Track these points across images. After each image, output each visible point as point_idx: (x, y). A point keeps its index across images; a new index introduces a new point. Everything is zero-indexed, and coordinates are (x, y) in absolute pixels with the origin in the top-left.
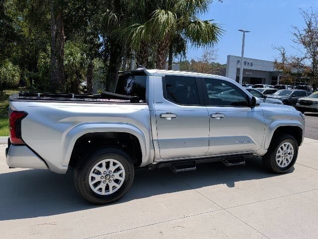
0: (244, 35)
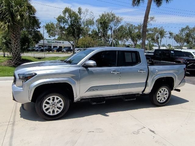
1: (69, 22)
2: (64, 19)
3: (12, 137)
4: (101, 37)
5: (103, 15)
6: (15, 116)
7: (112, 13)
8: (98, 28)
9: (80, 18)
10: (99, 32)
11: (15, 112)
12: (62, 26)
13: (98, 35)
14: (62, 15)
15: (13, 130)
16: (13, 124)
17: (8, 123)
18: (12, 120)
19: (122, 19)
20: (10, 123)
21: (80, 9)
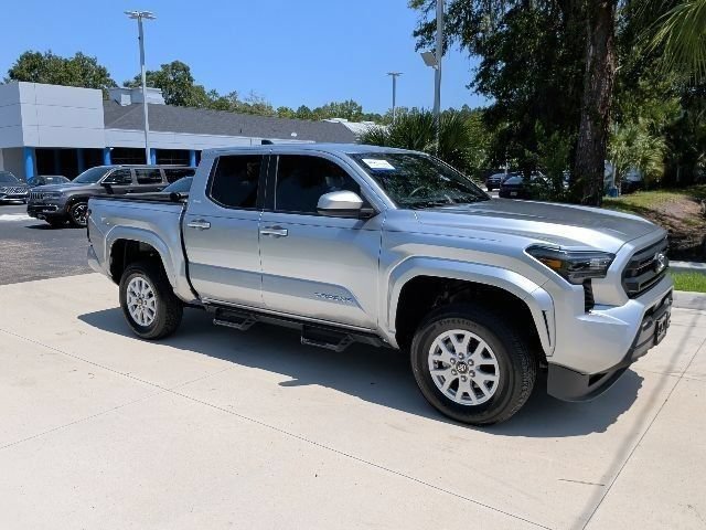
0: (140, 24)
3: (679, 352)
6: (658, 389)
11: (652, 400)
15: (673, 360)
16: (668, 371)
17: (685, 375)
18: (671, 380)
20: (679, 374)
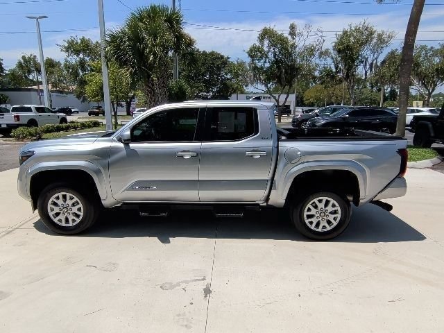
1: (271, 55)
2: (261, 53)
4: (341, 81)
5: (345, 33)
7: (366, 24)
8: (334, 62)
9: (293, 46)
10: (337, 72)
12: (259, 65)
13: (333, 77)
14: (258, 44)
19: (392, 37)
21: (292, 27)
